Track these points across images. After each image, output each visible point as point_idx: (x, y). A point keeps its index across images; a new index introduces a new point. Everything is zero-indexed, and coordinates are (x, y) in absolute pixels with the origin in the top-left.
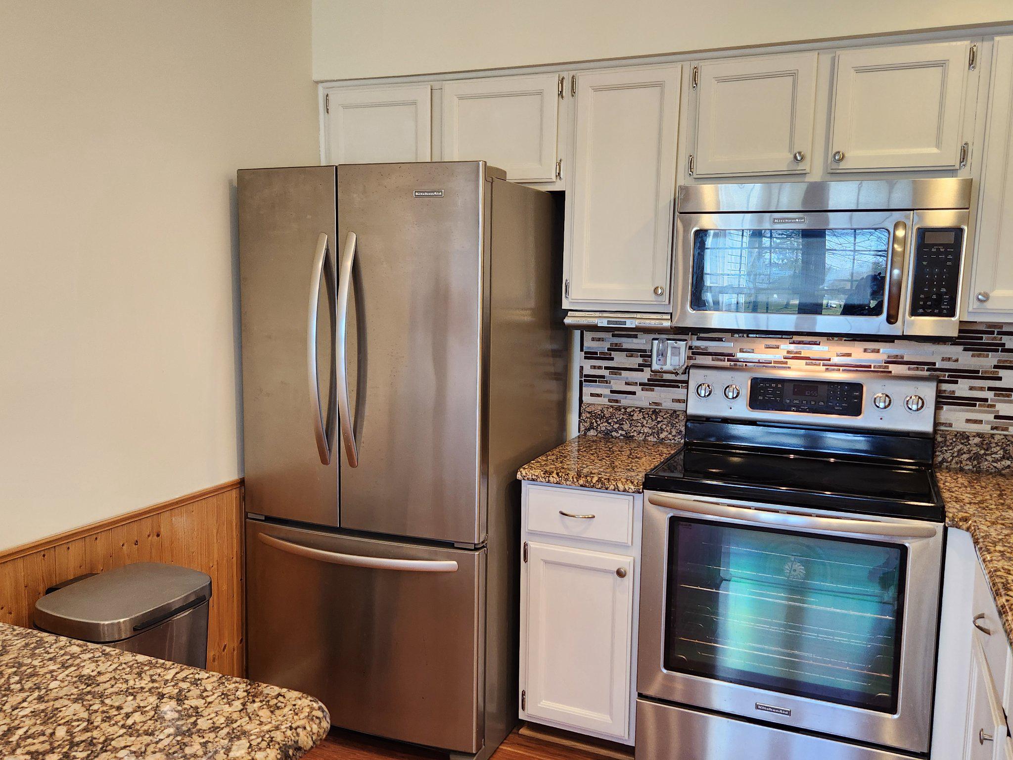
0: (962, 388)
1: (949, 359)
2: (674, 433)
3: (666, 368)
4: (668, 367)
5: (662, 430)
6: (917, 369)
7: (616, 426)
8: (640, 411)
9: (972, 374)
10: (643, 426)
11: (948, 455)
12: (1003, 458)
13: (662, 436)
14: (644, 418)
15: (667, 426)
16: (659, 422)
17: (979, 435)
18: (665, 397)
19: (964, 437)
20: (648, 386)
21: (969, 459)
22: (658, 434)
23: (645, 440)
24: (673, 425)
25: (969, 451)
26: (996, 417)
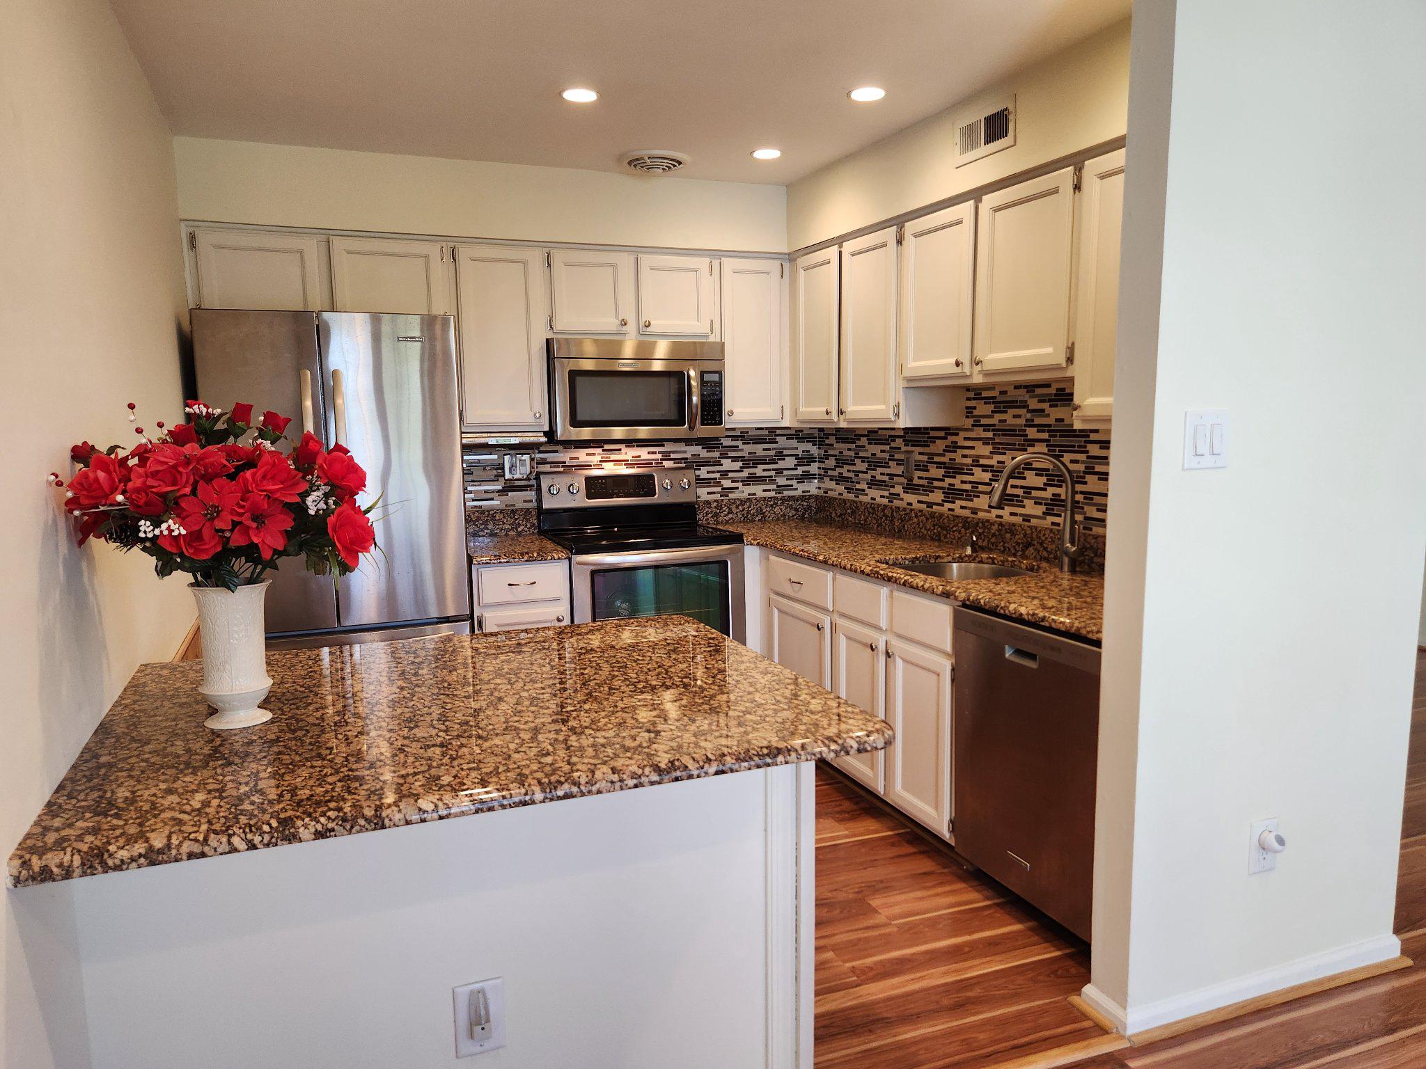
0: (703, 473)
1: (695, 455)
2: (529, 526)
3: (516, 477)
4: (517, 476)
5: (519, 525)
6: (678, 463)
7: (482, 527)
8: (501, 512)
9: (706, 463)
10: (504, 524)
11: (701, 516)
12: (729, 513)
13: (520, 529)
14: (504, 517)
15: (523, 521)
16: (516, 519)
17: (716, 501)
18: (517, 498)
19: (708, 503)
20: (503, 492)
21: (712, 517)
22: (517, 530)
23: (506, 535)
24: (528, 520)
25: (712, 512)
26: (722, 489)
